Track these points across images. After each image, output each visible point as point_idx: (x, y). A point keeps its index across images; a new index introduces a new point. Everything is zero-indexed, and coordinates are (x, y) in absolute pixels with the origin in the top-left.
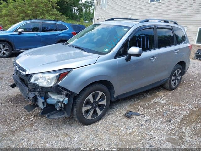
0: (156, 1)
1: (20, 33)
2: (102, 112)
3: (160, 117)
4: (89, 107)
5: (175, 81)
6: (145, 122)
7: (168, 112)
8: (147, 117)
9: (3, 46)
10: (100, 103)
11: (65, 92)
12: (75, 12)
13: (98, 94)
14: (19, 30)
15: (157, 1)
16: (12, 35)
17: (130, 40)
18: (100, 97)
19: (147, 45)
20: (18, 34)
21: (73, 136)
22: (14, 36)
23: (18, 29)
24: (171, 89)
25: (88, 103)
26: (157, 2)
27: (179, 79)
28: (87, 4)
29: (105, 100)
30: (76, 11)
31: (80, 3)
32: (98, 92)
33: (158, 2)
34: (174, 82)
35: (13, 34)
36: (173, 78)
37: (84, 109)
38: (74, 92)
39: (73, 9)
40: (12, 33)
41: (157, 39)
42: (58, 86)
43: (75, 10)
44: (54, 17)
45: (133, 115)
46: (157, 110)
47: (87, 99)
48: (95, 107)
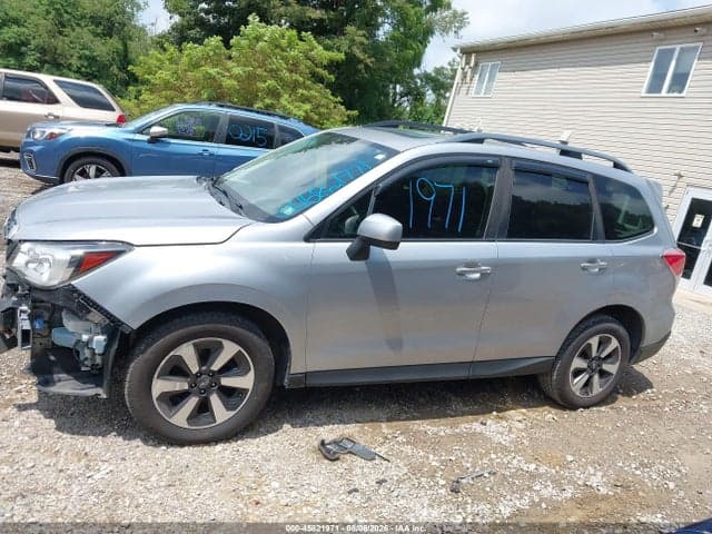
0: (668, 92)
1: (155, 140)
2: (232, 413)
3: (442, 482)
4: (179, 385)
5: (591, 377)
6: (374, 483)
7: (486, 475)
8: (395, 471)
9: (97, 169)
10: (226, 381)
11: (96, 316)
12: (394, 101)
13: (220, 347)
14: (156, 130)
15: (673, 92)
16: (130, 143)
17: (379, 190)
18: (226, 360)
19: (455, 220)
20: (150, 142)
21: (100, 463)
22: (135, 144)
23: (150, 127)
24: (567, 403)
25: (178, 370)
26: (670, 95)
27: (609, 374)
28: (441, 78)
29: (251, 374)
30: (398, 97)
31: (416, 71)
32: (221, 343)
33: (676, 94)
34: (583, 378)
35: (134, 140)
36: (578, 363)
37: (160, 386)
38: (122, 320)
39: (391, 91)
40: (131, 136)
41: (506, 206)
42: (74, 290)
43: (395, 94)
44: (307, 107)
45: (350, 452)
46: (453, 458)
47: (172, 353)
48: (207, 390)
